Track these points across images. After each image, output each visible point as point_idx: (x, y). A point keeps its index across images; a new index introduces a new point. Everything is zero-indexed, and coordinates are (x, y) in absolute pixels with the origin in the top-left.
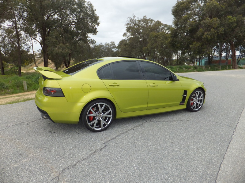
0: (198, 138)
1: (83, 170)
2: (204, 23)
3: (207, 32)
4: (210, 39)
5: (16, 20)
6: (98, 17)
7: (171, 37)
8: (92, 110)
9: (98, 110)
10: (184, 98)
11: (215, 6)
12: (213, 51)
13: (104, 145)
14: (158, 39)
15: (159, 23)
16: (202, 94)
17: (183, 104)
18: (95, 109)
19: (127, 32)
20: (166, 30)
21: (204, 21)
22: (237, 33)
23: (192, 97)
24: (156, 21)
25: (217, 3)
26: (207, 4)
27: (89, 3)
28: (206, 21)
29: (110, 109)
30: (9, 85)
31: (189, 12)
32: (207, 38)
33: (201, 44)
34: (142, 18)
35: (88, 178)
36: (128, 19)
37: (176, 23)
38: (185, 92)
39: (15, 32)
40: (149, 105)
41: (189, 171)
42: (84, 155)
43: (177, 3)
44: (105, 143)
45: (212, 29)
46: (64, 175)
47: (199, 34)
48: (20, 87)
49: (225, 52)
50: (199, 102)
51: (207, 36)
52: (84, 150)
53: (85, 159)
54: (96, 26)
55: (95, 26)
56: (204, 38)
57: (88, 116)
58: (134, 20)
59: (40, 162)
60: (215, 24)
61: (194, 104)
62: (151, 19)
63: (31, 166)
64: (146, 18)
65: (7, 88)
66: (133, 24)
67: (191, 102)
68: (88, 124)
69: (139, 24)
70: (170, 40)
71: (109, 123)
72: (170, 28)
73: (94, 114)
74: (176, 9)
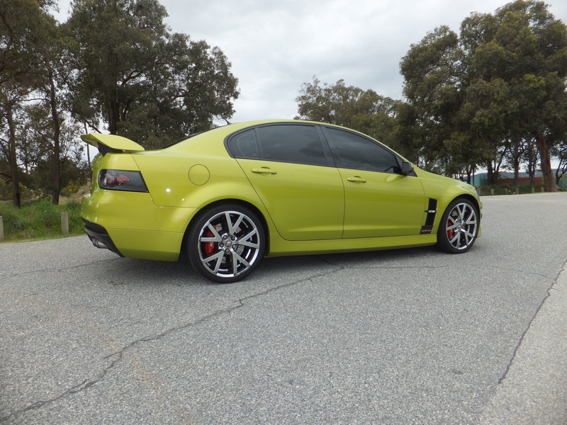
0: (466, 293)
1: (183, 343)
2: (474, 90)
3: (482, 110)
4: (489, 126)
5: (53, 88)
6: (236, 79)
7: (401, 123)
8: (211, 227)
9: (225, 229)
10: (431, 218)
11: (496, 54)
12: (500, 155)
13: (238, 304)
14: (372, 129)
15: (372, 95)
16: (473, 211)
17: (430, 233)
18: (219, 227)
19: (302, 114)
20: (389, 111)
21: (472, 86)
22: (550, 111)
23: (450, 217)
24: (366, 91)
25: (500, 48)
26: (478, 50)
27: (217, 51)
28: (477, 86)
29: (255, 229)
30: (29, 221)
31: (439, 68)
32: (482, 123)
33: (469, 137)
34: (335, 85)
35: (195, 356)
36: (304, 86)
37: (410, 93)
38: (433, 203)
39: (50, 116)
40: (347, 228)
41: (446, 345)
42: (189, 318)
43: (410, 49)
44: (240, 301)
45: (492, 104)
46: (136, 349)
47: (463, 114)
48: (54, 227)
49: (527, 160)
50: (466, 230)
51: (483, 118)
52: (189, 311)
53: (190, 325)
54: (232, 100)
55: (228, 99)
56: (476, 123)
57: (202, 241)
58: (317, 88)
59: (79, 329)
60: (498, 93)
61: (454, 234)
62: (355, 87)
63: (57, 335)
64: (344, 84)
65: (23, 227)
66: (315, 98)
67: (448, 229)
68: (202, 260)
69: (329, 97)
70: (399, 130)
71: (251, 263)
72: (397, 106)
73: (217, 238)
74: (410, 62)
